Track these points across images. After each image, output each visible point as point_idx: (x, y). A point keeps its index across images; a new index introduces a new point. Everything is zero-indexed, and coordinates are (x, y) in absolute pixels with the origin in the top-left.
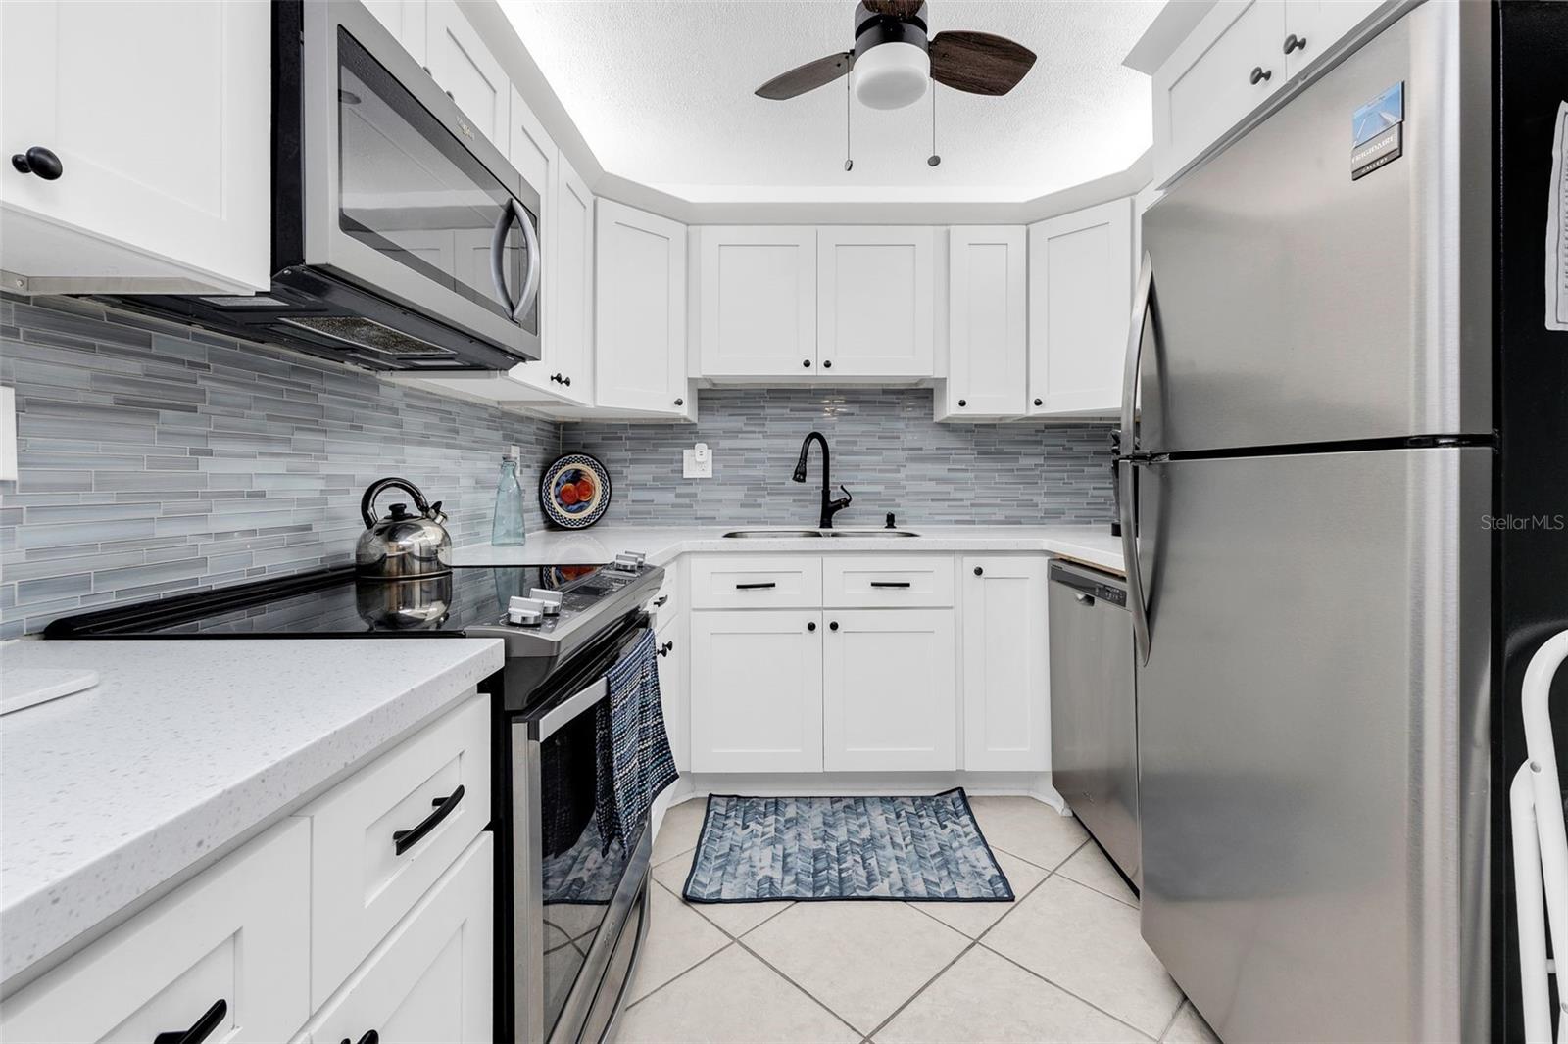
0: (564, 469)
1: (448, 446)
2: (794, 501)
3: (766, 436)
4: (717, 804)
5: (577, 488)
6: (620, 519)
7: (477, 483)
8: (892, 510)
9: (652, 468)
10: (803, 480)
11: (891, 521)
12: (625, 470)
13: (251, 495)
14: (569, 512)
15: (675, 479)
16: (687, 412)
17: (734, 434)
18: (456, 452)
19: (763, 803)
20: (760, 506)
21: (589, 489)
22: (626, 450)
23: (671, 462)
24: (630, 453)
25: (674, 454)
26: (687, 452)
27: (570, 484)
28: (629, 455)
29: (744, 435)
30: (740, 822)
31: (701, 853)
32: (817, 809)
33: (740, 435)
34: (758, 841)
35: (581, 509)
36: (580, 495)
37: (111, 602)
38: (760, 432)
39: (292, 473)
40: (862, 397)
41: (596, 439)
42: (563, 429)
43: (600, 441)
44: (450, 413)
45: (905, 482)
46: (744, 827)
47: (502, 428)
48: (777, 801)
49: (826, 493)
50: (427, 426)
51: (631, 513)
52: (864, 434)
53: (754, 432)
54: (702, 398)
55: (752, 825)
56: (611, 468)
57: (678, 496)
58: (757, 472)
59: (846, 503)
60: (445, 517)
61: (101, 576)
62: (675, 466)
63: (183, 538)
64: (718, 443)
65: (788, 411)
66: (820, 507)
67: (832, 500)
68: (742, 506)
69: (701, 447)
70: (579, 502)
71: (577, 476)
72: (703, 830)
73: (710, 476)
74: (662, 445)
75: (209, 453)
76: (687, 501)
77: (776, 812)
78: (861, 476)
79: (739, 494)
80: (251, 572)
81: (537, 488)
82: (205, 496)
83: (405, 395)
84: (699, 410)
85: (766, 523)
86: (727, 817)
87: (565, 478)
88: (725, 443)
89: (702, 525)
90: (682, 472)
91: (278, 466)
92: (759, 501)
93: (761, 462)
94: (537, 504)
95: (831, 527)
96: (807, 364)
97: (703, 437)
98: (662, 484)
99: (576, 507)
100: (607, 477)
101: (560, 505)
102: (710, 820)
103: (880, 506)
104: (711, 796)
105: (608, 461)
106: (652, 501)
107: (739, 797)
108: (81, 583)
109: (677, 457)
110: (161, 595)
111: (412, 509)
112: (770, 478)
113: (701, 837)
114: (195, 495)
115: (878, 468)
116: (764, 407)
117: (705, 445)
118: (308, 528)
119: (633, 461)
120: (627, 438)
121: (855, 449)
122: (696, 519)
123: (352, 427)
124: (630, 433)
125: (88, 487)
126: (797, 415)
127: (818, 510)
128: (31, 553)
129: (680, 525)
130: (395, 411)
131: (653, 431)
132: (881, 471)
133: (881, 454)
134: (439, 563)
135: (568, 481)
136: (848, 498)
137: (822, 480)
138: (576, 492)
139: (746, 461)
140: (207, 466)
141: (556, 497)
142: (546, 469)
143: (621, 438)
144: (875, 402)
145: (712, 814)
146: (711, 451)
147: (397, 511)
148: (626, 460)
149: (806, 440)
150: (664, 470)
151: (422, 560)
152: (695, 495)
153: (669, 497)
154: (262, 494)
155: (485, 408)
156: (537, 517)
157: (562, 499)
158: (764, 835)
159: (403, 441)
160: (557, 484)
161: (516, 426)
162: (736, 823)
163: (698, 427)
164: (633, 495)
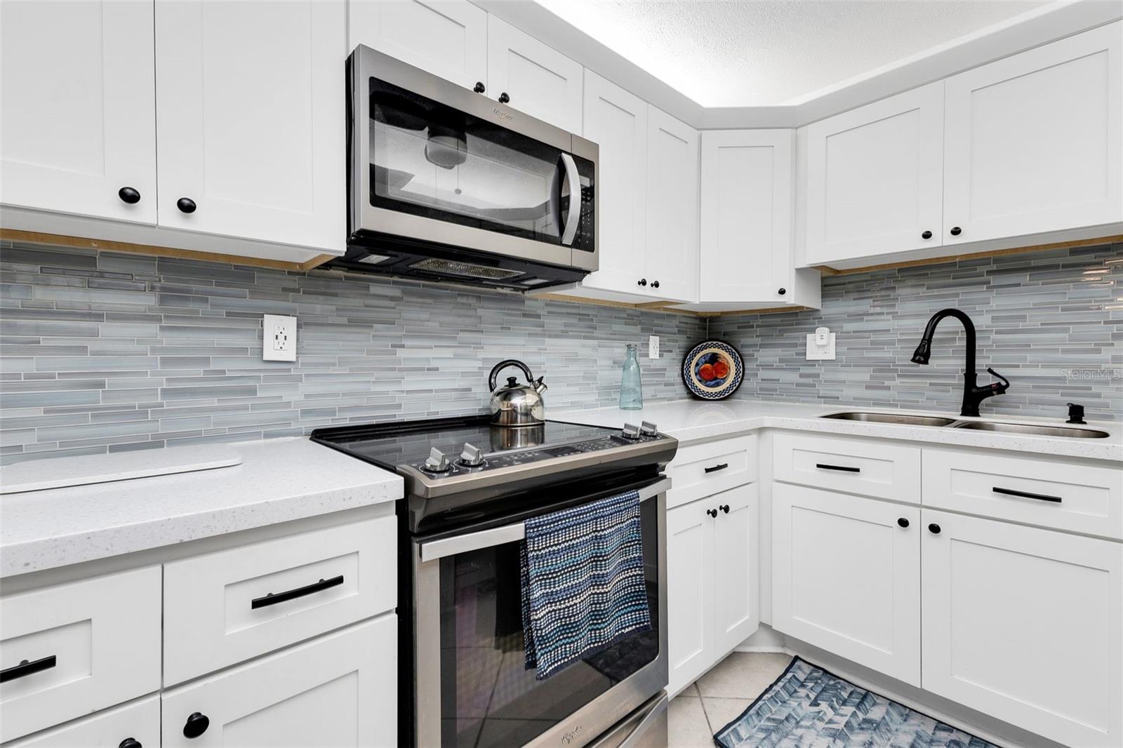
0: (702, 353)
1: (585, 338)
2: (931, 384)
3: (895, 316)
4: (799, 668)
5: (715, 368)
6: (752, 394)
7: (614, 363)
8: (1077, 401)
9: (779, 351)
10: (926, 362)
11: (1076, 414)
12: (755, 353)
13: (429, 369)
14: (707, 386)
15: (800, 361)
16: (811, 300)
17: (859, 317)
18: (595, 342)
19: (850, 689)
20: (888, 388)
21: (725, 368)
22: (757, 336)
23: (795, 345)
24: (760, 339)
25: (798, 338)
26: (809, 336)
27: (708, 365)
28: (759, 340)
29: (871, 318)
30: (813, 696)
31: (757, 706)
32: (914, 724)
33: (865, 318)
34: (820, 725)
35: (718, 385)
36: (717, 373)
37: (347, 423)
38: (888, 313)
39: (456, 357)
40: (1033, 263)
41: (733, 328)
42: (709, 322)
43: (736, 329)
44: (589, 315)
45: (1111, 366)
46: (815, 703)
47: (641, 323)
48: (866, 695)
49: (970, 374)
50: (566, 325)
51: (760, 389)
52: (1037, 307)
53: (883, 314)
54: (826, 286)
55: (824, 706)
56: (745, 351)
57: (801, 376)
58: (887, 354)
59: (1001, 389)
60: (546, 386)
61: (342, 410)
62: (800, 349)
63: (387, 392)
64: (842, 327)
65: (925, 289)
66: (962, 393)
67: (980, 384)
68: (867, 387)
69: (823, 331)
70: (716, 379)
71: (714, 358)
72: (771, 686)
73: (833, 358)
74: (786, 331)
75: (403, 346)
76: (810, 381)
77: (858, 706)
78: (1030, 357)
79: (865, 376)
80: (429, 414)
81: (680, 367)
82: (400, 370)
83: (547, 305)
84: (822, 297)
85: (896, 406)
86: (802, 685)
87: (703, 360)
88: (850, 327)
89: (825, 403)
90: (805, 354)
91: (448, 353)
92: (887, 383)
93: (892, 343)
94: (680, 380)
95: (977, 415)
96: (927, 235)
97: (825, 322)
98: (788, 365)
99: (713, 383)
100: (741, 359)
101: (700, 381)
102: (784, 680)
103: (1063, 395)
104: (797, 658)
105: (743, 346)
106: (778, 380)
107: (826, 672)
108: (331, 412)
109: (801, 341)
110: (374, 422)
111: (522, 380)
112: (899, 360)
113: (766, 691)
114: (394, 369)
115: (1060, 347)
116: (894, 288)
117: (827, 330)
118: (469, 390)
119: (762, 346)
120: (757, 326)
121: (1021, 325)
122: (818, 397)
123: (502, 328)
124: (760, 321)
125: (334, 364)
126: (936, 292)
127: (958, 396)
128: (306, 396)
129: (803, 402)
130: (539, 316)
131: (779, 319)
132: (1064, 351)
133: (1067, 330)
134: (532, 417)
135: (706, 362)
136: (1004, 383)
137: (964, 362)
138: (713, 371)
139: (872, 343)
140: (401, 353)
141: (696, 374)
142: (687, 353)
143: (752, 327)
144: (1056, 267)
145: (789, 675)
146: (834, 334)
147: (512, 381)
148: (757, 345)
149: (933, 318)
150: (790, 353)
151: (521, 414)
152: (817, 376)
153: (793, 377)
154: (437, 369)
155: (624, 310)
156: (681, 389)
157: (701, 376)
158: (830, 721)
159: (543, 335)
160: (697, 364)
161: (656, 322)
162: (808, 696)
163: (822, 313)
164: (763, 374)
